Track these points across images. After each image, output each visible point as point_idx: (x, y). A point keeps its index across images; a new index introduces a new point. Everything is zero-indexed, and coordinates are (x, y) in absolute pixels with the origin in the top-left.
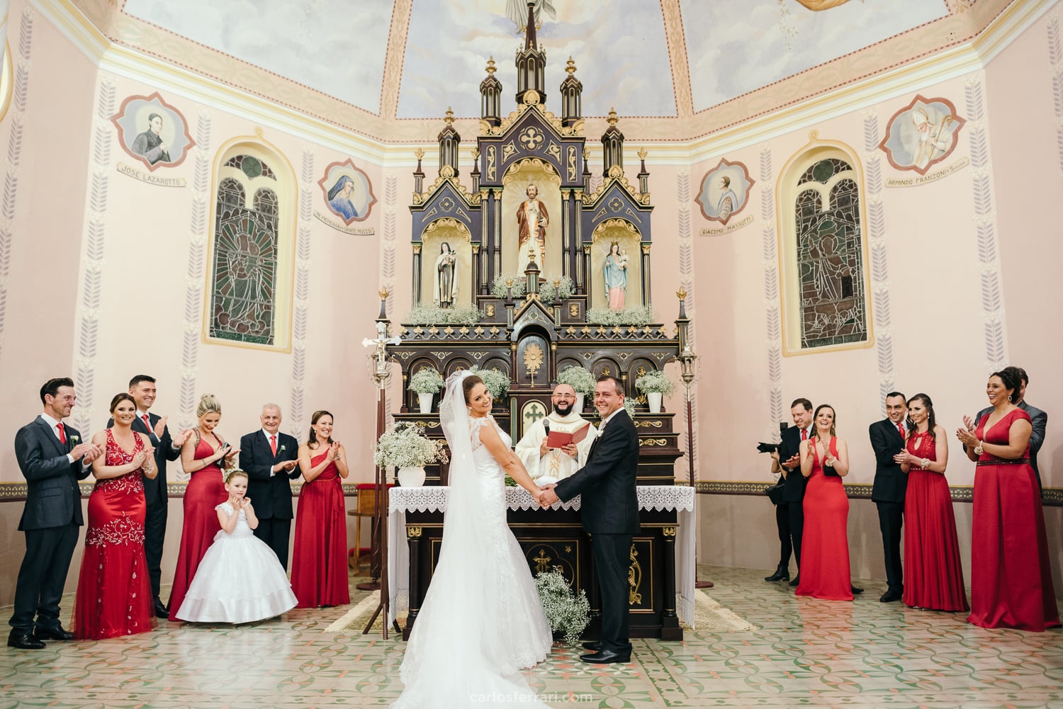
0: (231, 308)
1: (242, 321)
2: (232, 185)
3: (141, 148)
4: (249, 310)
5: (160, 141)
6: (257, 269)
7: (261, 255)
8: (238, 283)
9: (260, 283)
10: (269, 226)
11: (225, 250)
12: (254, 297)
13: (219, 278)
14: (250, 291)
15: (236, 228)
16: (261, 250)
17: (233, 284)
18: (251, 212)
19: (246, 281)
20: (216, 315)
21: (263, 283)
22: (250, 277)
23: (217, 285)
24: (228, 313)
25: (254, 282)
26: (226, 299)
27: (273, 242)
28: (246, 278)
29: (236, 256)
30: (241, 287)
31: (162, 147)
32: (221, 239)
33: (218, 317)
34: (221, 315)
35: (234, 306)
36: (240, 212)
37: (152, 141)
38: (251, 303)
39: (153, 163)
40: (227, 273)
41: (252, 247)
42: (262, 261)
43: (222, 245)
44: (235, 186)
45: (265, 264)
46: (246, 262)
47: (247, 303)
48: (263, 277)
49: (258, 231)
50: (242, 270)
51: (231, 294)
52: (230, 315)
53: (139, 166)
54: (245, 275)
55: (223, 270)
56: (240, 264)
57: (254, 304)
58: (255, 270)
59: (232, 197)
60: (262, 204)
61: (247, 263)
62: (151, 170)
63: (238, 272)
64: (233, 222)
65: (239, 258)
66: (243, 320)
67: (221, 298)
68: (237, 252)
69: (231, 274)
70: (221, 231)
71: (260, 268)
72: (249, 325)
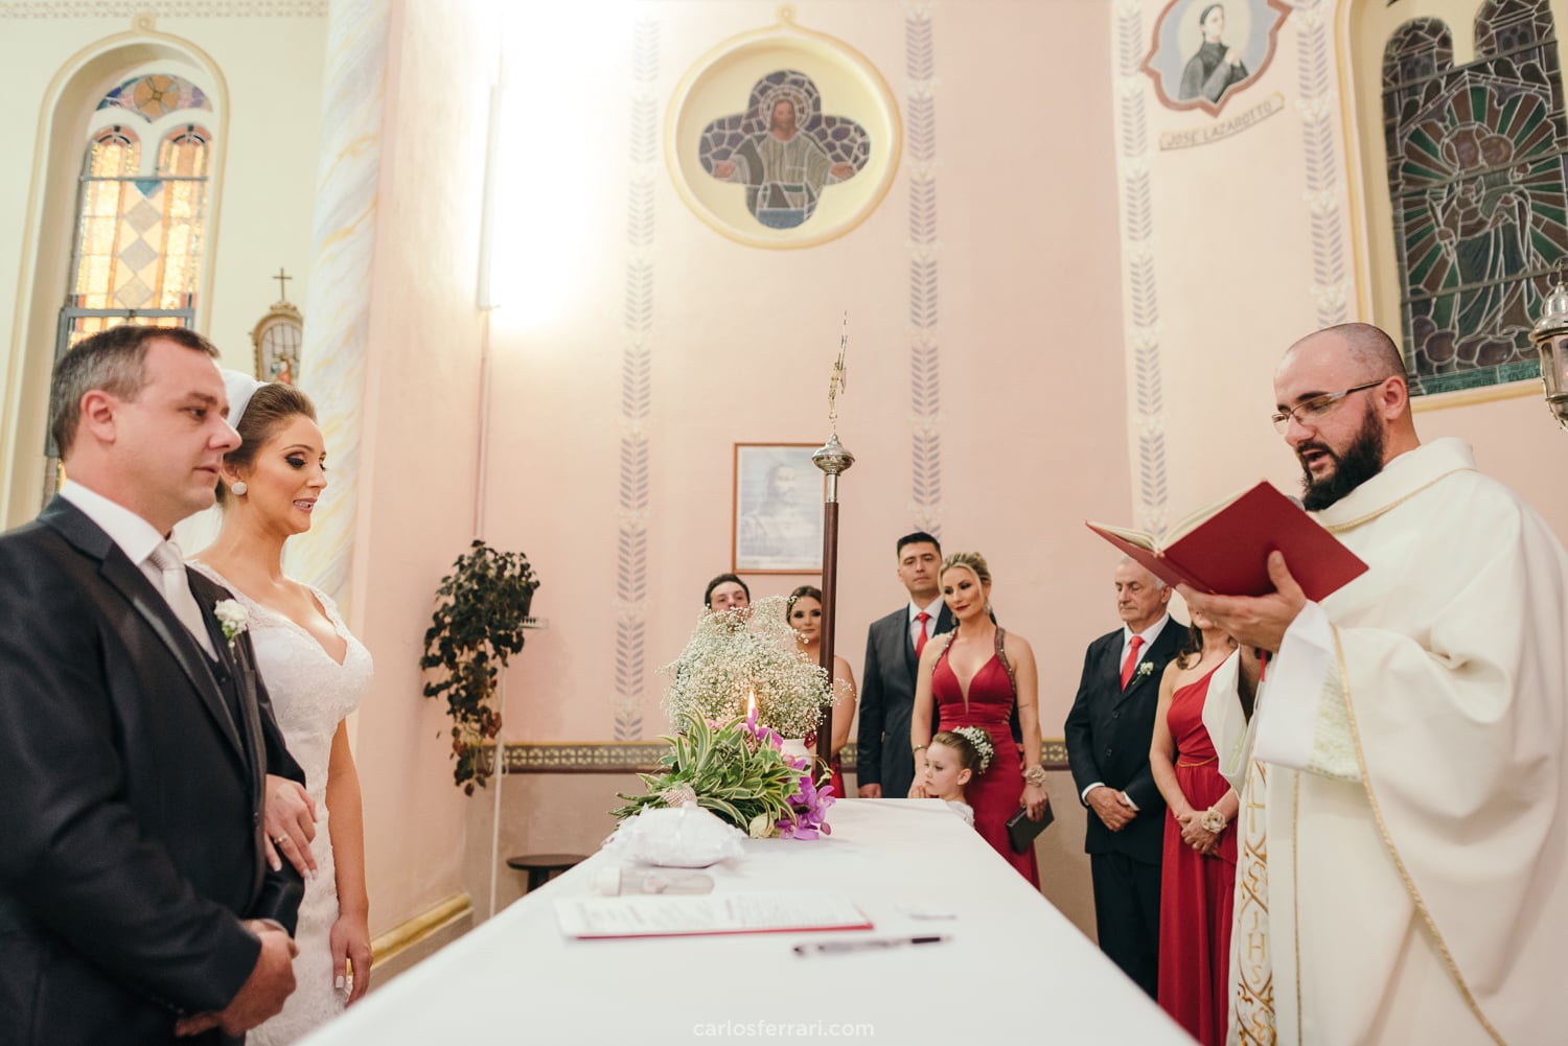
0: (1455, 316)
1: (1490, 338)
2: (1416, 35)
3: (1193, 86)
4: (1506, 304)
5: (1223, 50)
6: (1512, 195)
7: (1517, 155)
8: (1463, 250)
9: (1529, 224)
10: (1531, 74)
11: (1419, 188)
12: (1513, 264)
13: (1412, 259)
14: (1501, 256)
15: (1440, 125)
16: (1516, 144)
17: (1453, 259)
18: (1469, 69)
19: (1488, 235)
20: (1417, 345)
21: (1536, 222)
22: (1496, 221)
23: (1411, 277)
24: (1449, 329)
25: (1509, 229)
26: (1439, 298)
27: (1549, 107)
28: (1487, 229)
29: (1451, 190)
30: (1474, 257)
31: (1230, 58)
32: (1407, 168)
33: (1424, 347)
34: (1432, 340)
35: (1463, 306)
36: (1443, 83)
37: (1210, 58)
38: (1507, 285)
39: (1216, 101)
40: (1433, 239)
41: (1490, 147)
42: (1522, 168)
43: (1409, 181)
44: (1421, 33)
45: (1534, 171)
46: (1478, 192)
47: (1497, 287)
48: (1534, 207)
49: (1499, 105)
50: (1472, 213)
51: (1452, 282)
52: (1457, 332)
53: (1198, 119)
54: (1482, 224)
55: (1419, 236)
56: (1463, 203)
57: (1519, 282)
58: (1507, 201)
59: (1417, 62)
60: (1498, 34)
61: (1483, 193)
62: (1215, 113)
63: (1460, 224)
64: (1430, 115)
65: (1459, 189)
66: (1493, 332)
67: (1427, 302)
68: (1450, 179)
69: (1443, 235)
70: (1401, 152)
71: (1521, 187)
72: (1512, 339)
